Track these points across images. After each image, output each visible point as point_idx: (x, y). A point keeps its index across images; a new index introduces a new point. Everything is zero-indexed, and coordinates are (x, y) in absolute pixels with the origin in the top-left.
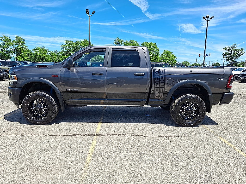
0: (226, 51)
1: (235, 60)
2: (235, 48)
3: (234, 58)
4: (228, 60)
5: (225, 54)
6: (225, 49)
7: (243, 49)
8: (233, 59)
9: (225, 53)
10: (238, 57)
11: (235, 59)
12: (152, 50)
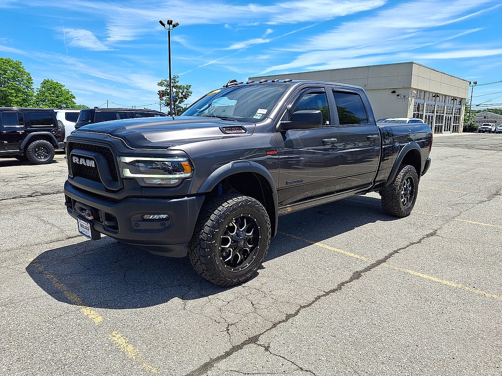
0: (163, 88)
1: (180, 105)
2: (177, 84)
3: (178, 101)
4: (168, 105)
5: (162, 94)
6: (160, 84)
7: (190, 86)
8: (177, 103)
9: (163, 91)
10: (184, 100)
11: (180, 103)
12: (14, 78)
